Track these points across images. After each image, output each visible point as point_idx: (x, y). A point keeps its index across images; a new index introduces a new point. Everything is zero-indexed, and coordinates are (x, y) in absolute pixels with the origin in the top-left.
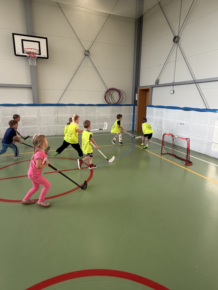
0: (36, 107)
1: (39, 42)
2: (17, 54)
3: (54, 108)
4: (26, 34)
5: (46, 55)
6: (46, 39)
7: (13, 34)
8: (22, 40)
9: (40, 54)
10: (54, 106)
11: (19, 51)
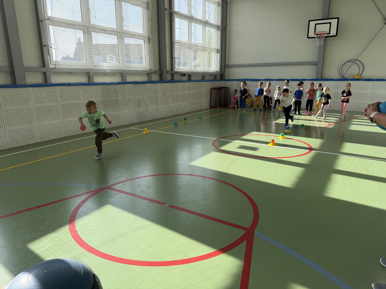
0: (317, 81)
1: (330, 23)
2: (309, 37)
3: (335, 83)
4: (322, 19)
5: (335, 33)
6: (338, 18)
7: (309, 21)
8: (316, 24)
9: (329, 33)
10: (335, 81)
11: (312, 34)
